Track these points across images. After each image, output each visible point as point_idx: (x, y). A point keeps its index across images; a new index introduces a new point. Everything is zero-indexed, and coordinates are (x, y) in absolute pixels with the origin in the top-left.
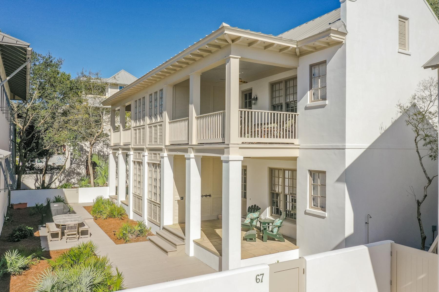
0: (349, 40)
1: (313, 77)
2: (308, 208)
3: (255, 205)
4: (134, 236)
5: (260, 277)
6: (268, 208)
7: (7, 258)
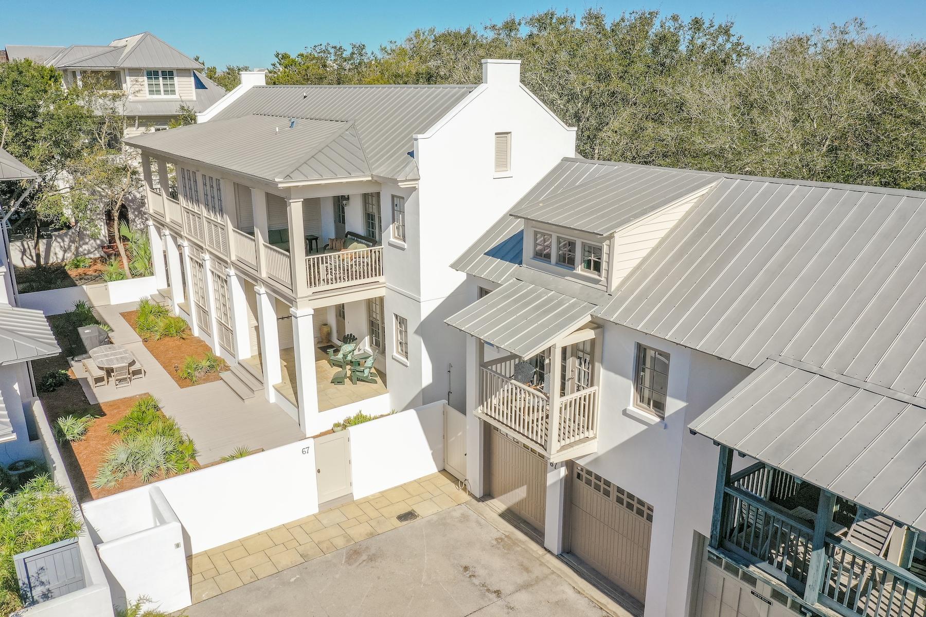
0: (422, 186)
1: (396, 208)
2: (395, 354)
3: (351, 334)
4: (203, 374)
5: (306, 450)
6: (366, 338)
7: (60, 423)
